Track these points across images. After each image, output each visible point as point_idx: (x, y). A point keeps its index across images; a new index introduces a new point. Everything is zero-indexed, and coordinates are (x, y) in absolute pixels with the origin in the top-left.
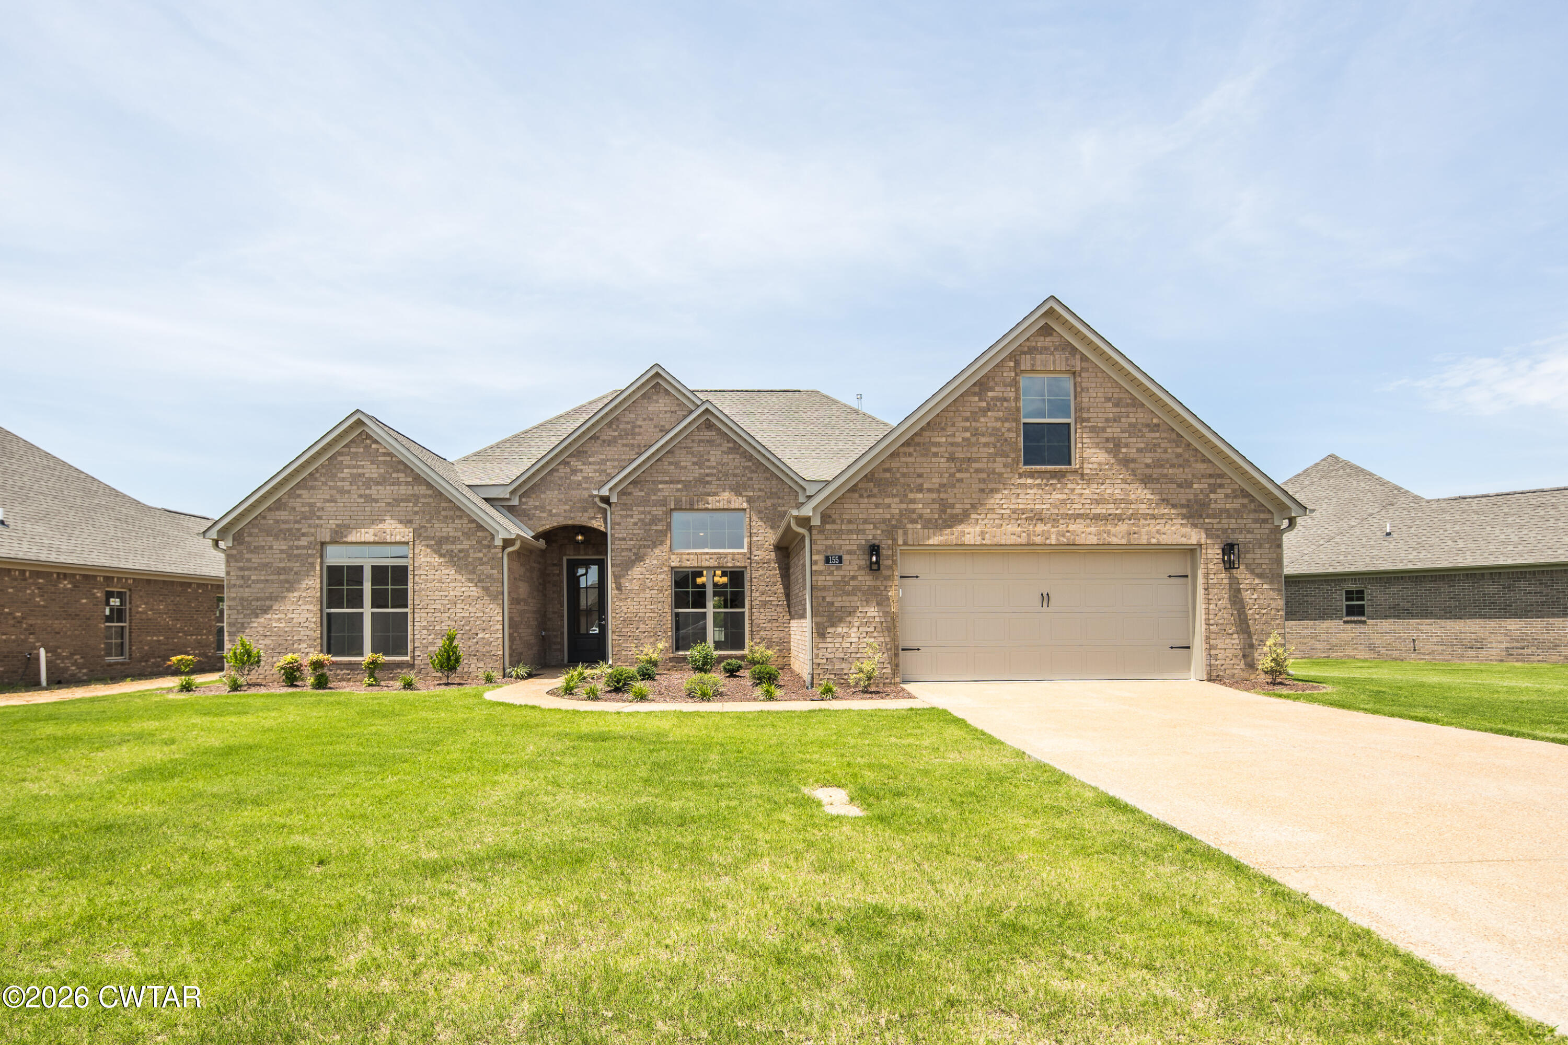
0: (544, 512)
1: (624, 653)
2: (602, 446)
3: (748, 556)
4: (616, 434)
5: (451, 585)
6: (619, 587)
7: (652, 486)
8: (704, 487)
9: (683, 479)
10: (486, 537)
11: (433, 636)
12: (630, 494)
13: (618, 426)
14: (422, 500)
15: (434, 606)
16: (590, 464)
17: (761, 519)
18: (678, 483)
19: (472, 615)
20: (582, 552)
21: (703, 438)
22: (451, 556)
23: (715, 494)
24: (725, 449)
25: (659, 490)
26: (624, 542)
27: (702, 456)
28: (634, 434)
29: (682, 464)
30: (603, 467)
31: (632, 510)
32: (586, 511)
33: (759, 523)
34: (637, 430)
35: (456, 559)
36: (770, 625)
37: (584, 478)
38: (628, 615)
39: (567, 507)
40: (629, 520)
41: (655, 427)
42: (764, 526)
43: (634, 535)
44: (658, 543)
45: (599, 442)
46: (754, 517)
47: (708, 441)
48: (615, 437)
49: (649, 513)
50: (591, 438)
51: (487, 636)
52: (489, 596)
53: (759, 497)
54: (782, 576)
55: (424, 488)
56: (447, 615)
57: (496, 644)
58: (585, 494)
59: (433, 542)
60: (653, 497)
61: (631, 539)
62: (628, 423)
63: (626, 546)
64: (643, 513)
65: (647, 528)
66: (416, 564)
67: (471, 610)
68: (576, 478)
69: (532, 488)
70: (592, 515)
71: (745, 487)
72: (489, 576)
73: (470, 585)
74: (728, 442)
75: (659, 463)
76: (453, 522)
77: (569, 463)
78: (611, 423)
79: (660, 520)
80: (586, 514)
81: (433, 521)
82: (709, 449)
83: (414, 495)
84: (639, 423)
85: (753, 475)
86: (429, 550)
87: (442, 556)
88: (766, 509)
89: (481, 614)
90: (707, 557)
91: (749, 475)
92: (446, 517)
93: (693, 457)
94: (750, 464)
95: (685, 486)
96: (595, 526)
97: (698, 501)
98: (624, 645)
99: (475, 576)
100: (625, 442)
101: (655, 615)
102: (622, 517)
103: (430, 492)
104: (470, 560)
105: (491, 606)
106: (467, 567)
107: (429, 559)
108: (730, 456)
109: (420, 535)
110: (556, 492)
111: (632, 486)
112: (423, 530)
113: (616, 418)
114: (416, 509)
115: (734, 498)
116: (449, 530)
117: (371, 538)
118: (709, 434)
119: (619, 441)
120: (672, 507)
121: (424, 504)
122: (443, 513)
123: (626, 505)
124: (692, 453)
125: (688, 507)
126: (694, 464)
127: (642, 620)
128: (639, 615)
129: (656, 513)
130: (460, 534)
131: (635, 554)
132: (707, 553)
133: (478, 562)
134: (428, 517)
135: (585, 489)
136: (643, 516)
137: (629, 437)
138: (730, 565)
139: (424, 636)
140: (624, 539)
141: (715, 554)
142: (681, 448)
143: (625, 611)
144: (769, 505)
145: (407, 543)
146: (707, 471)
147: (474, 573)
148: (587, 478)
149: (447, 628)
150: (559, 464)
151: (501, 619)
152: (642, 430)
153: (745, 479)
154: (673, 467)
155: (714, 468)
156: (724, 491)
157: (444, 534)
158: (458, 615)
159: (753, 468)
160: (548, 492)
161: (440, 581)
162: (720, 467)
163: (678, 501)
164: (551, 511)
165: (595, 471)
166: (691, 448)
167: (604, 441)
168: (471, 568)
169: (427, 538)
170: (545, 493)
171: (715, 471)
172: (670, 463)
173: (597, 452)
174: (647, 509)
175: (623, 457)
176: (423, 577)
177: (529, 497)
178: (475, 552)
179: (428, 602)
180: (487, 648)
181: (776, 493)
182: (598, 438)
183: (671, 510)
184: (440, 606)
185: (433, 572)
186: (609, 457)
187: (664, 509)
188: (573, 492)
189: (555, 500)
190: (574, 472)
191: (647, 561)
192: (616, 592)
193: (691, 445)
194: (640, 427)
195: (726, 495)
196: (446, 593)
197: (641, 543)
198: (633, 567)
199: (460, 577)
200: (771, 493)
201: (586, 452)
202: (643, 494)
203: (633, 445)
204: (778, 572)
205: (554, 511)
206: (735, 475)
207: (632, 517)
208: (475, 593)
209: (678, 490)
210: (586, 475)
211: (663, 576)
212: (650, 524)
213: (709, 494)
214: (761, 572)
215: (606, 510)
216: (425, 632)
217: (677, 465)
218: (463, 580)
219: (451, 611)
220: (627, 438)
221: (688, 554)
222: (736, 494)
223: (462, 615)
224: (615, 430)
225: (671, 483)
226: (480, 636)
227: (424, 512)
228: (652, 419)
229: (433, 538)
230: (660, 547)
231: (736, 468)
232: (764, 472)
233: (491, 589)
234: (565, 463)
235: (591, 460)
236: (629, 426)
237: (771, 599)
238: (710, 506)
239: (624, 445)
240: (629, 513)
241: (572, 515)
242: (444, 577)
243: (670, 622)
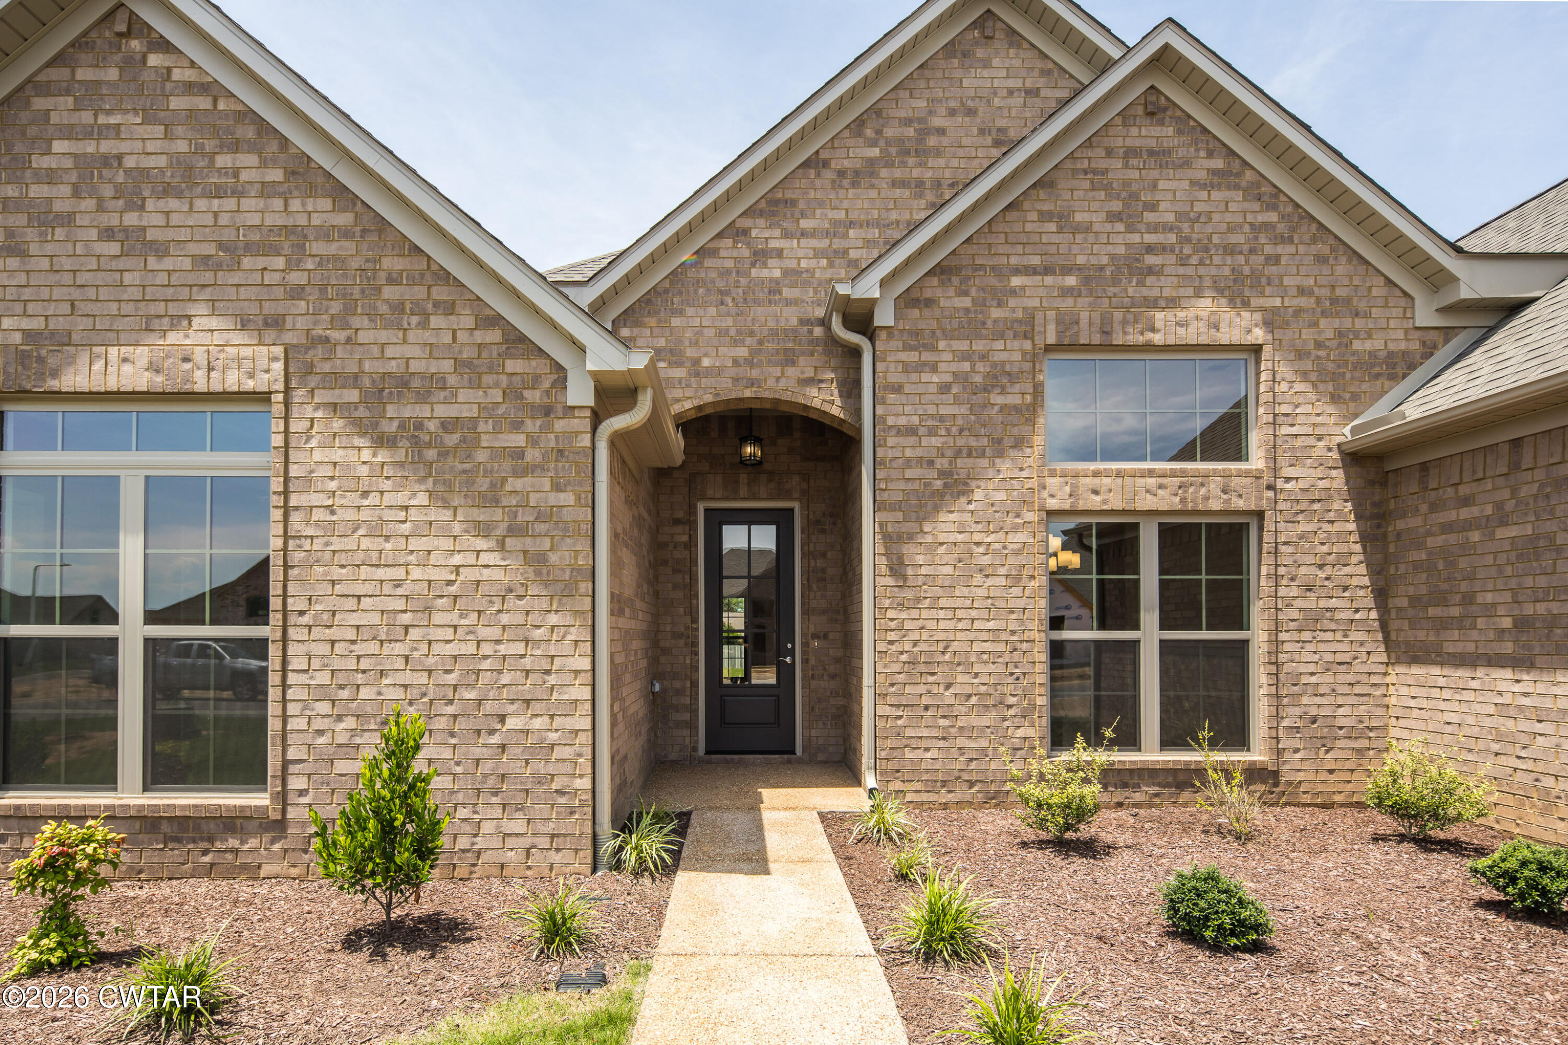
0: (679, 364)
1: (909, 754)
2: (835, 185)
3: (1267, 479)
4: (875, 152)
5: (414, 544)
6: (897, 568)
7: (993, 281)
8: (1141, 284)
9: (1081, 260)
10: (536, 380)
11: (350, 723)
12: (929, 303)
13: (879, 132)
14: (317, 247)
15: (354, 619)
16: (804, 234)
17: (1304, 376)
18: (1067, 270)
19: (487, 649)
20: (743, 491)
21: (1138, 143)
22: (416, 443)
23: (1173, 303)
24: (1201, 175)
25: (1013, 292)
26: (912, 440)
27: (1134, 196)
28: (923, 153)
29: (1078, 217)
30: (838, 244)
31: (934, 349)
32: (793, 363)
33: (1299, 387)
34: (932, 141)
35: (431, 454)
36: (1328, 678)
37: (786, 272)
38: (923, 647)
39: (742, 352)
40: (925, 377)
41: (982, 132)
42: (1312, 397)
43: (942, 418)
44: (1007, 442)
45: (828, 175)
46: (1284, 370)
47: (1151, 153)
48: (871, 162)
49: (984, 357)
50: (806, 164)
51: (537, 723)
52: (546, 584)
53: (1298, 312)
54: (1365, 539)
55: (325, 204)
56: (399, 649)
57: (567, 752)
58: (790, 317)
59: (353, 395)
60: (996, 313)
61: (932, 432)
62: (907, 122)
63: (919, 452)
64: (966, 356)
65: (978, 399)
66: (294, 471)
67: (483, 632)
68: (765, 273)
69: (646, 300)
70: (809, 373)
71: (1258, 282)
72: (545, 515)
73: (481, 544)
74: (1210, 154)
75: (1012, 215)
76: (424, 325)
77: (746, 232)
78: (859, 124)
79: (1013, 378)
80: (791, 371)
81: (356, 322)
82: (1154, 174)
83: (288, 230)
84: (937, 122)
85: (1280, 249)
86: (338, 424)
87: (382, 441)
88: (1319, 345)
89: (520, 648)
90: (1152, 482)
91: (1269, 250)
92: (398, 308)
93: (1110, 197)
94: (1273, 217)
95: (1086, 281)
96: (816, 403)
97: (1124, 322)
98: (909, 732)
99: (498, 514)
100: (898, 173)
101: (1000, 647)
102: (907, 368)
103: (344, 219)
104: (481, 456)
105: (553, 619)
106: (469, 483)
107: (338, 455)
108: (1216, 195)
109: (309, 369)
110: (712, 311)
111: (935, 281)
112: (320, 351)
113: (876, 111)
114: (297, 278)
115: (1227, 315)
116: (409, 351)
117: (142, 381)
118: (1156, 131)
119: (884, 173)
120: (1051, 339)
121: (322, 260)
122: (388, 292)
123: (916, 333)
124: (1108, 188)
125: (1097, 339)
126: (1113, 217)
127: (963, 662)
128: (955, 646)
129: (1003, 356)
130: (447, 366)
131: (942, 474)
132: (1151, 473)
133: (507, 464)
134: (336, 307)
135: (789, 302)
136: (966, 366)
137: (911, 161)
138: (1215, 505)
139: (318, 724)
140: (911, 431)
141: (1173, 474)
142: (1075, 171)
143: (915, 636)
144: (1330, 334)
145: (264, 397)
146: (1149, 238)
147: (495, 502)
148: (797, 272)
149: (399, 694)
150: (720, 235)
151: (586, 664)
152: (945, 141)
153: (1257, 260)
154: (1052, 227)
155: (1168, 228)
156: (1198, 295)
157: (392, 367)
158: (437, 648)
159: (1281, 228)
160: (690, 311)
161: (378, 530)
162: (1186, 227)
163: (1066, 322)
164: (697, 362)
165: (818, 254)
166: (1105, 172)
167: (841, 173)
168: (483, 484)
169: (336, 380)
170: (681, 313)
171: (1172, 238)
172: (1044, 217)
173: (821, 204)
174: (979, 346)
175: (894, 216)
176: (318, 515)
177: (638, 324)
178: (497, 431)
179: (333, 603)
180: (539, 767)
181: (1348, 301)
182: (826, 164)
183: (1048, 349)
184: (375, 618)
185: (353, 499)
186: (853, 216)
187: (1028, 345)
188: (760, 312)
189: (710, 333)
190: (761, 256)
191: (978, 495)
192: (890, 581)
193: (1103, 164)
194: (941, 131)
195: (1205, 306)
196: (399, 573)
197: (960, 442)
198: (937, 509)
199: (447, 515)
200: (1334, 301)
201: (793, 203)
202: (966, 302)
203: (920, 183)
204: (1352, 526)
205: (706, 362)
206: (1230, 250)
207: (934, 368)
208: (497, 574)
209: (1066, 292)
210: (792, 264)
211: (1021, 537)
212: (986, 390)
213: (1154, 304)
214: (1303, 527)
215: (855, 353)
216: (324, 707)
217: (1063, 219)
218: (457, 528)
219: (414, 634)
220: (904, 164)
221: (1096, 474)
222: (1232, 302)
223: (450, 649)
224: (873, 143)
225: (1047, 270)
226: (511, 723)
227: (323, 289)
228: (972, 112)
229: (355, 380)
230: (1012, 453)
231: (1232, 228)
232: (1314, 240)
233: (554, 558)
234: (735, 232)
235: (805, 224)
236: (910, 132)
237: (1333, 603)
238: (1158, 339)
239: (894, 184)
240: (927, 356)
241: (755, 373)
242: (389, 515)
243: (1039, 668)
